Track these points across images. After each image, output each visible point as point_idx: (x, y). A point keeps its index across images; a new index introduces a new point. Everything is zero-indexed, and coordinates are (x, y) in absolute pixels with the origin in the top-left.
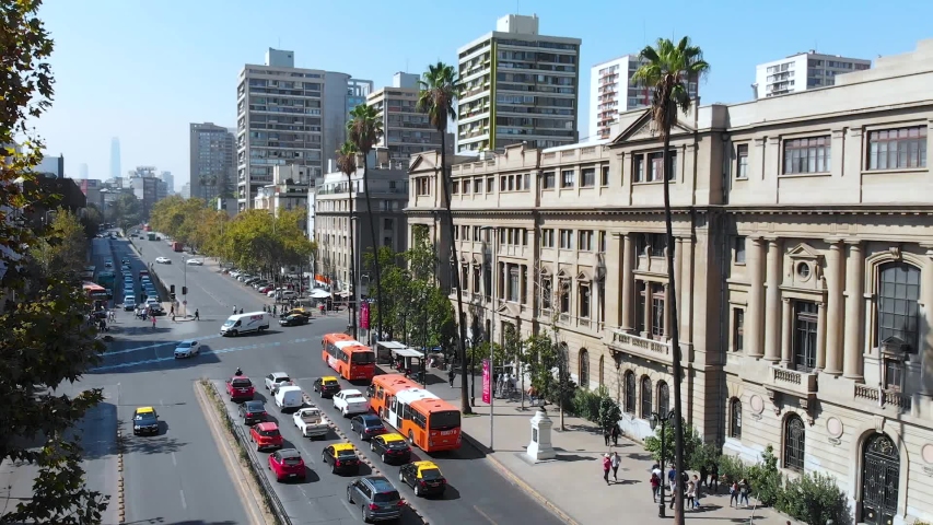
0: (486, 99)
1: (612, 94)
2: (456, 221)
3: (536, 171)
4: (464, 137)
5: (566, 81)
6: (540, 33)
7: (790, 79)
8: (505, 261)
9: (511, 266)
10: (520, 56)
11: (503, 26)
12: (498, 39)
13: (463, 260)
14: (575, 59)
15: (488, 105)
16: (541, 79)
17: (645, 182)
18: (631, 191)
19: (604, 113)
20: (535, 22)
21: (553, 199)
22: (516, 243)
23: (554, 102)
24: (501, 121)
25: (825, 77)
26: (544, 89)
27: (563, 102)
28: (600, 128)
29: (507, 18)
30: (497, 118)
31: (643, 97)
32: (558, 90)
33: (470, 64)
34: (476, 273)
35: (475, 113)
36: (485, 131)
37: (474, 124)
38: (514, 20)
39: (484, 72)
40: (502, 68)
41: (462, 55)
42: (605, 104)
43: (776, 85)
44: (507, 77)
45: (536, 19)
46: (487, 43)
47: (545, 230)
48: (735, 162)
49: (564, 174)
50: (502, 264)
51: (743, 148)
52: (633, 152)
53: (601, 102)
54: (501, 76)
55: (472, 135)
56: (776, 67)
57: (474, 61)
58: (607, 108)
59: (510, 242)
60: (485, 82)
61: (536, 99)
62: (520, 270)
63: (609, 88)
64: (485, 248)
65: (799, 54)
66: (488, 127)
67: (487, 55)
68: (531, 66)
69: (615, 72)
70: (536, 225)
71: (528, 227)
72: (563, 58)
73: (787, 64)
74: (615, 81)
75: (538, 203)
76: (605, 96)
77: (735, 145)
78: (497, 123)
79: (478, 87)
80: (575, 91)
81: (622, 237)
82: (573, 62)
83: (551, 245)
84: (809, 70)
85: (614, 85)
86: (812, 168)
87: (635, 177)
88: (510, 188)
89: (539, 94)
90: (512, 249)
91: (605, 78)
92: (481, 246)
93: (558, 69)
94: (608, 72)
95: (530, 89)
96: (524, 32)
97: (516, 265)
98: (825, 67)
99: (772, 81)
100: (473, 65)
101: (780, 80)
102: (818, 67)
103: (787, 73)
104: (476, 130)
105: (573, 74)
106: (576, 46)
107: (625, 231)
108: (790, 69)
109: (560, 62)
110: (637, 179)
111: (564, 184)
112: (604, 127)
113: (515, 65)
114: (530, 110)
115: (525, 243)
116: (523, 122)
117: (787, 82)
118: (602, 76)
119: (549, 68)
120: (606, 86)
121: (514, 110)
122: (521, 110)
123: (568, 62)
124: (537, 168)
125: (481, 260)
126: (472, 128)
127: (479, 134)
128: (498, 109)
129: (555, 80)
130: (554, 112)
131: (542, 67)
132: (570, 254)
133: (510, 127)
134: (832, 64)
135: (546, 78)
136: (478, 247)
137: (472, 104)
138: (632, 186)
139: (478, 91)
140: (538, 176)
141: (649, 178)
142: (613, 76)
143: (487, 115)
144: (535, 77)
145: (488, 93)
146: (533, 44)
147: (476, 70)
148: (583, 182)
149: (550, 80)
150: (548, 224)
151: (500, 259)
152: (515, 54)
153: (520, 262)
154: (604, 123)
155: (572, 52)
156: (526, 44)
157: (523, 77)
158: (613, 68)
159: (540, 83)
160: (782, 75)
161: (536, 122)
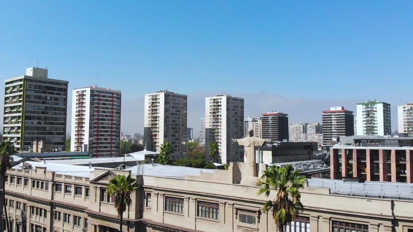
0: (20, 106)
1: (83, 103)
2: (6, 196)
3: (51, 183)
4: (7, 123)
5: (61, 100)
6: (48, 78)
7: (158, 101)
8: (34, 224)
9: (37, 226)
10: (38, 87)
11: (30, 73)
12: (27, 79)
13: (10, 218)
14: (66, 90)
15: (21, 109)
16: (48, 98)
17: (106, 202)
18: (100, 205)
19: (79, 111)
20: (46, 71)
21: (60, 197)
22: (41, 215)
23: (55, 109)
24: (27, 118)
25: (171, 101)
26: (50, 103)
27: (59, 109)
28: (77, 118)
29: (32, 68)
30: (25, 116)
31: (97, 105)
32: (57, 104)
33: (11, 88)
34: (18, 225)
35: (13, 112)
36: (19, 122)
37: (13, 118)
38: (35, 70)
39: (18, 94)
40: (29, 93)
41: (7, 83)
42: (79, 107)
43: (153, 103)
44: (31, 97)
45: (47, 70)
46: (21, 80)
47: (56, 212)
48: (145, 200)
49: (66, 187)
50: (32, 225)
51: (149, 195)
52: (101, 188)
53: (77, 106)
54: (28, 96)
55: (11, 123)
56: (153, 96)
57: (14, 87)
58: (80, 109)
59: (37, 214)
60: (20, 98)
61: (46, 107)
62: (42, 230)
63: (81, 100)
64: (22, 214)
65: (161, 91)
66: (21, 120)
67: (21, 86)
68: (44, 92)
69: (84, 93)
70: (51, 209)
71: (47, 209)
72: (59, 89)
73: (157, 95)
74: (84, 97)
75: (52, 198)
76: (79, 103)
77: (146, 193)
78: (25, 119)
79: (16, 100)
80: (66, 104)
81: (95, 226)
82: (65, 92)
83: (59, 219)
84: (165, 98)
85: (83, 99)
86: (177, 211)
87: (102, 199)
88: (38, 187)
89: (47, 105)
90: (38, 218)
91: (80, 95)
92: (20, 212)
93: (57, 94)
94: (81, 93)
95: (43, 103)
96: (40, 76)
97: (40, 227)
98: (171, 97)
99: (151, 101)
100: (13, 89)
101: (154, 101)
102: (168, 97)
103: (157, 99)
104: (14, 121)
105: (64, 97)
106: (66, 84)
107: (97, 224)
108: (158, 97)
109: (58, 91)
110: (103, 200)
111: (66, 191)
112: (79, 117)
113: (35, 92)
114: (43, 113)
115: (45, 216)
116: (39, 118)
117: (157, 102)
118: (78, 94)
119: (53, 94)
120: (80, 99)
121: (35, 112)
122: (38, 113)
123: (62, 91)
124: (53, 181)
125: (20, 220)
126: (12, 120)
127: (15, 123)
128: (26, 112)
129: (56, 99)
130: (55, 114)
131: (50, 93)
132: (69, 226)
133: (32, 121)
134: (173, 96)
135: (51, 98)
136: (19, 213)
137: (12, 108)
138: (100, 203)
139: (16, 102)
140: (53, 185)
141: (108, 201)
142: (83, 95)
143: (20, 114)
144: (46, 97)
145: (21, 104)
146: (45, 82)
147: (15, 92)
148: (76, 193)
149: (53, 99)
150: (58, 209)
151: (31, 222)
152: (35, 86)
153: (43, 226)
154: (79, 116)
155: (64, 87)
156: (41, 82)
157: (40, 97)
158: (83, 91)
159: (49, 100)
160: (155, 99)
161: (45, 118)
